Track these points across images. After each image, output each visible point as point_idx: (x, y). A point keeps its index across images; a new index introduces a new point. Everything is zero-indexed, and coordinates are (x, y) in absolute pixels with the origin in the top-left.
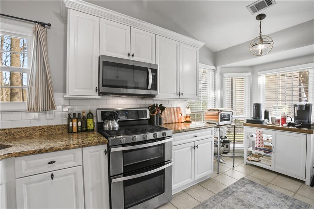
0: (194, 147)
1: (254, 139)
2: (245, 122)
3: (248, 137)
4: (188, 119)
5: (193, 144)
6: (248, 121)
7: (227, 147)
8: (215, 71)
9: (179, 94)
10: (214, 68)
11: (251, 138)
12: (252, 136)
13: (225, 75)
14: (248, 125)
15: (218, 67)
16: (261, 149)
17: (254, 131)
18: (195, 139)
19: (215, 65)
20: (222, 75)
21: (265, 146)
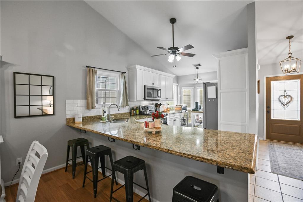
0: (174, 120)
1: (195, 118)
2: (192, 111)
3: (193, 118)
4: (168, 110)
5: (174, 119)
6: (193, 110)
7: (185, 122)
8: (177, 86)
9: (167, 99)
10: (177, 84)
11: (194, 118)
12: (195, 117)
13: (182, 88)
14: (193, 112)
15: (179, 84)
16: (199, 122)
17: (195, 114)
18: (175, 117)
19: (178, 83)
20: (181, 88)
21: (200, 121)
